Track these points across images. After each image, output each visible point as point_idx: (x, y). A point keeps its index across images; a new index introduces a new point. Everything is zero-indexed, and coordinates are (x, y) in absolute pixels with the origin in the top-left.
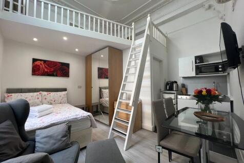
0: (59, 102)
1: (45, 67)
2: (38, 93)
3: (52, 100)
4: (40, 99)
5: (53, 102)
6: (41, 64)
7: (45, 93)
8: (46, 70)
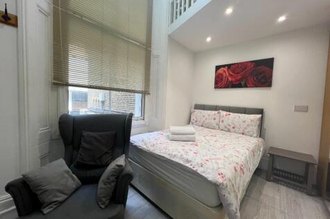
0: (242, 132)
1: (230, 74)
2: (216, 112)
3: (229, 125)
4: (217, 120)
5: (232, 130)
6: (224, 72)
7: (223, 113)
8: (230, 79)
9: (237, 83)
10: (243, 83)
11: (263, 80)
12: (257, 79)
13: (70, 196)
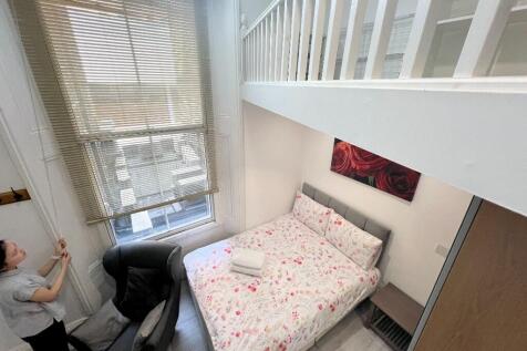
2: (326, 211)
3: (336, 239)
5: (338, 247)
6: (347, 148)
7: (334, 216)
8: (353, 165)
9: (363, 175)
10: (371, 178)
11: (400, 186)
12: (393, 180)
13: (115, 340)
